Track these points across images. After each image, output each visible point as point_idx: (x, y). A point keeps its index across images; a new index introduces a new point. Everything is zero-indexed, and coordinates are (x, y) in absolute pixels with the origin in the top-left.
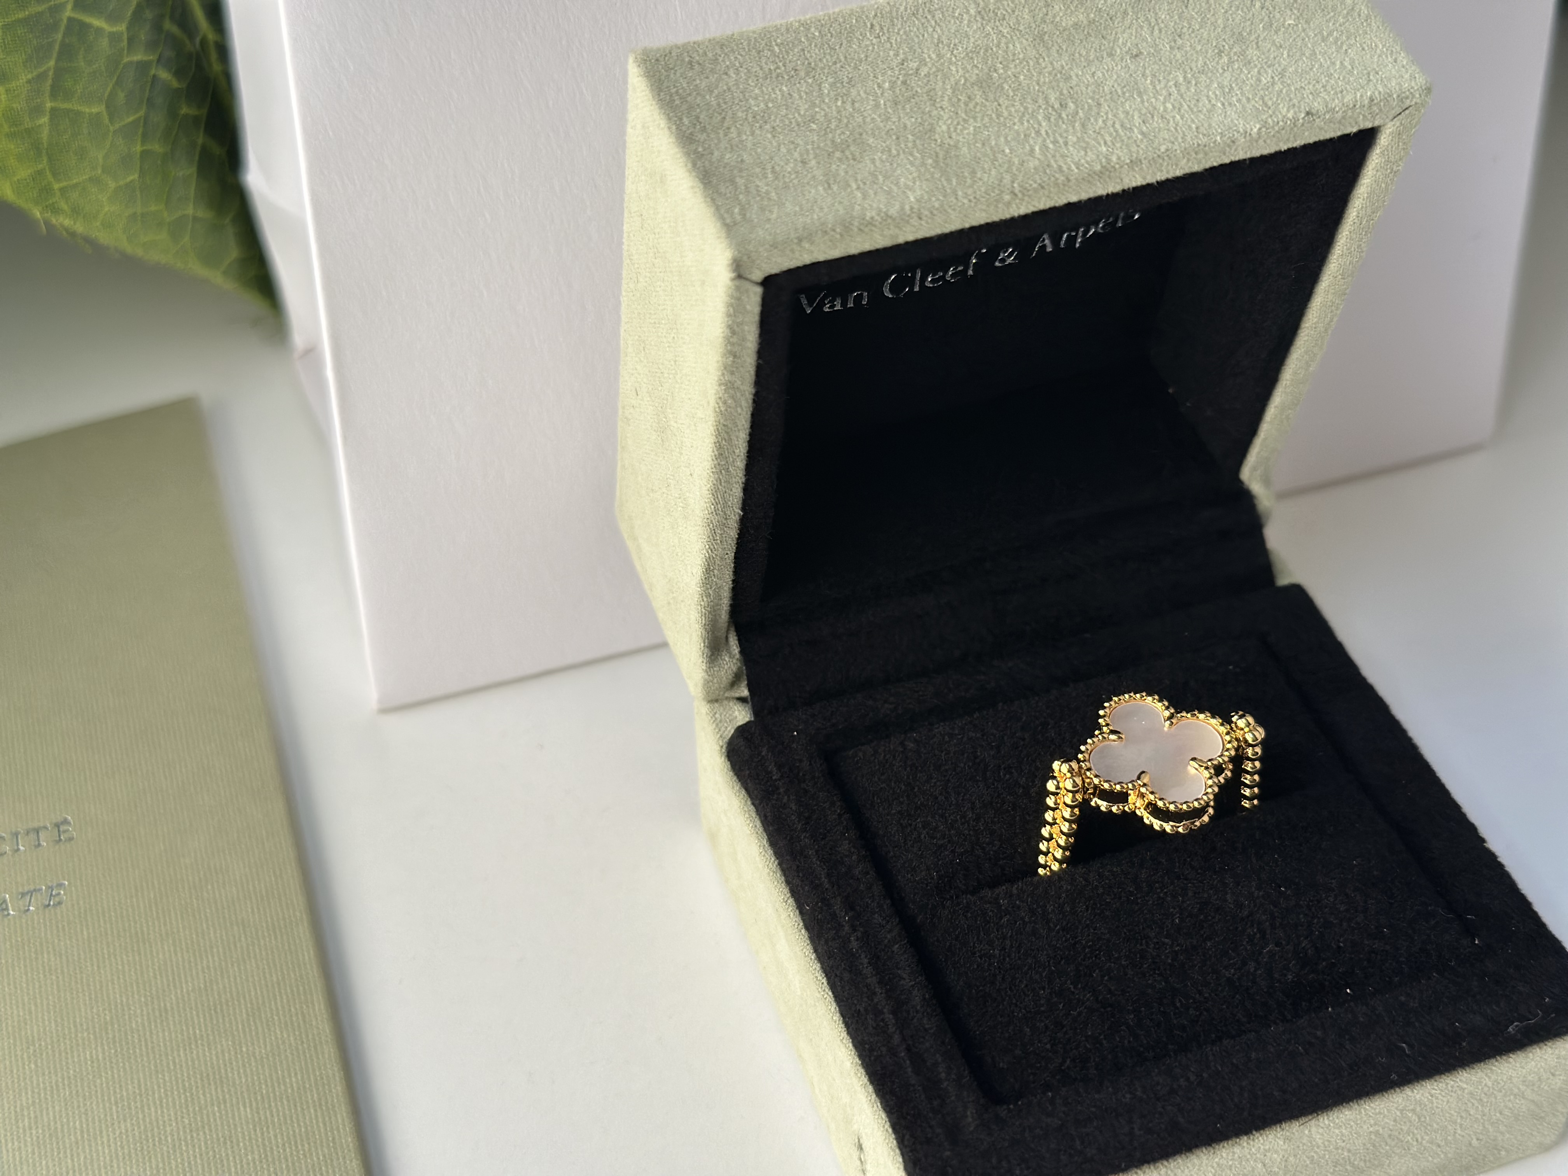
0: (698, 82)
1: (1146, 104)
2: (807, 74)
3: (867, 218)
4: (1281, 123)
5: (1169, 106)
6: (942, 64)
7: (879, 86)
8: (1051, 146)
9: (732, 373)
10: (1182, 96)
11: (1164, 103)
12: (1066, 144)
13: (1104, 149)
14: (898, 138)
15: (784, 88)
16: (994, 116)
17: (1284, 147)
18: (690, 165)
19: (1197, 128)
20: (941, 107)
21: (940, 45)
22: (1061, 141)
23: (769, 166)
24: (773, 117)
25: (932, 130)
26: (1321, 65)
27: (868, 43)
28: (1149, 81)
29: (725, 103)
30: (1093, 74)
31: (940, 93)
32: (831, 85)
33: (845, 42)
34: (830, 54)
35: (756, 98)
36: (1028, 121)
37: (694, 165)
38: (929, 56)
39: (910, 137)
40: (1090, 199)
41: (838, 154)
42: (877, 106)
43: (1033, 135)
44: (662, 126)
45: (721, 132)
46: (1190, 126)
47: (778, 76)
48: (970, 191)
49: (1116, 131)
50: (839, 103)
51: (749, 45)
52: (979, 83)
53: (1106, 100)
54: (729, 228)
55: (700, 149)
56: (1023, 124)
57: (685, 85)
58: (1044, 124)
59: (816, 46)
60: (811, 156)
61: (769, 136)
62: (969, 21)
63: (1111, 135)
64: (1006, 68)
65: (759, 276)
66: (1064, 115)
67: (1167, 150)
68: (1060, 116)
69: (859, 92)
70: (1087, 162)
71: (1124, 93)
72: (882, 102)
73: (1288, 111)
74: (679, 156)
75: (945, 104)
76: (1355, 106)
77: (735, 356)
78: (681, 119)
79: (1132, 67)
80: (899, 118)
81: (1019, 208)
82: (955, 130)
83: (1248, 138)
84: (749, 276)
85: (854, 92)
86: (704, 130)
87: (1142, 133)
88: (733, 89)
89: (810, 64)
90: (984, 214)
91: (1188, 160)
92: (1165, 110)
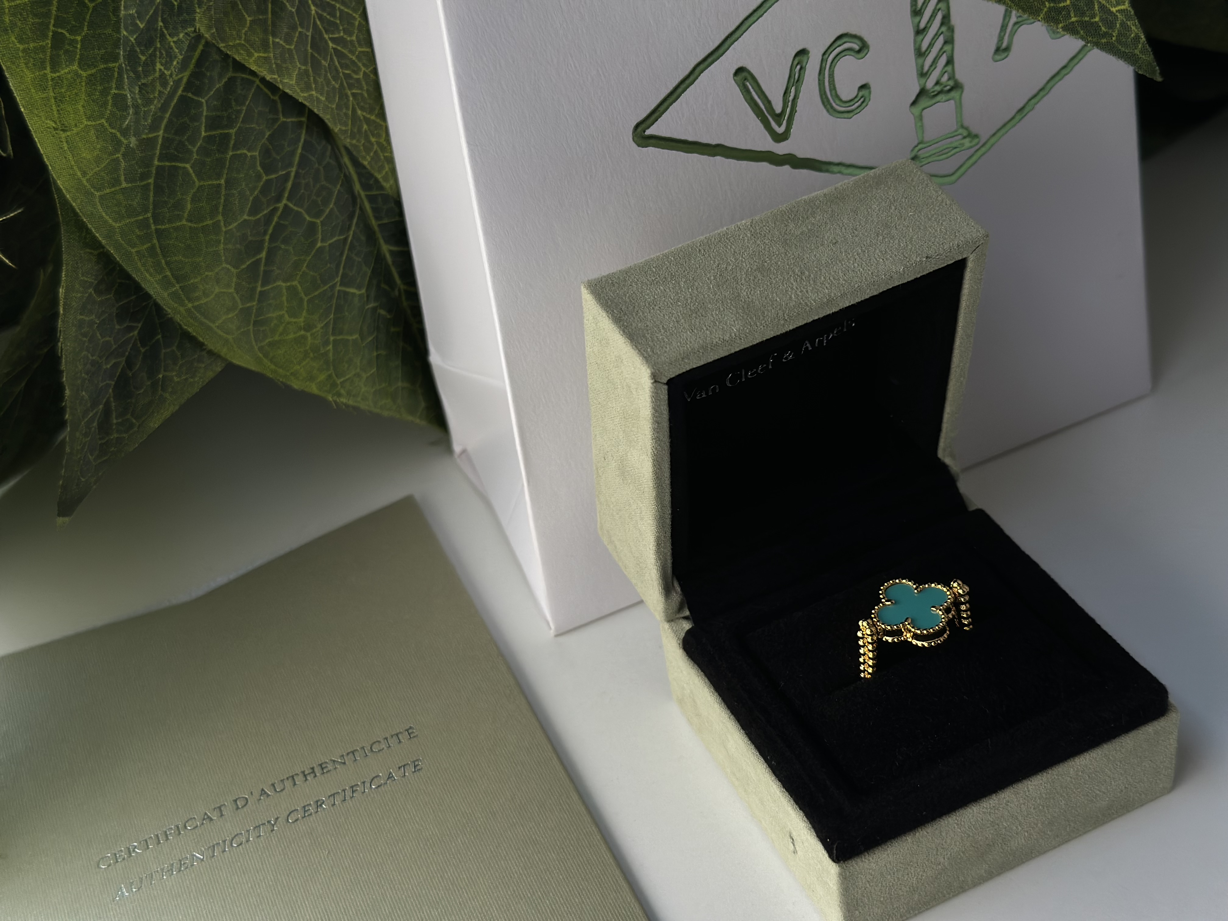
0: (618, 292)
1: (844, 266)
2: (671, 279)
3: (714, 343)
4: (914, 265)
5: (856, 265)
6: (738, 263)
7: (708, 279)
8: (800, 294)
9: (658, 432)
10: (861, 259)
11: (853, 264)
12: (807, 292)
13: (827, 291)
14: (722, 302)
15: (662, 288)
16: (769, 284)
17: (919, 276)
18: (621, 332)
19: (872, 273)
20: (741, 284)
21: (736, 254)
22: (804, 290)
24: (658, 303)
25: (739, 296)
26: (930, 233)
27: (699, 259)
28: (844, 255)
29: (633, 300)
30: (815, 256)
31: (739, 278)
32: (684, 282)
33: (687, 260)
34: (681, 267)
35: (648, 295)
36: (786, 284)
37: (624, 331)
38: (731, 260)
39: (729, 302)
40: (824, 317)
41: (694, 315)
42: (709, 288)
43: (790, 290)
44: (604, 316)
45: (634, 314)
46: (868, 273)
47: (657, 283)
48: (763, 322)
49: (832, 282)
50: (690, 290)
51: (639, 269)
52: (758, 269)
53: (824, 267)
54: (647, 359)
55: (625, 324)
56: (784, 285)
57: (612, 295)
58: (794, 284)
59: (673, 265)
60: (681, 318)
61: (658, 311)
62: (748, 240)
63: (829, 284)
64: (771, 260)
65: (665, 380)
66: (803, 277)
67: (858, 287)
68: (802, 278)
69: (699, 283)
70: (819, 299)
71: (832, 262)
72: (711, 286)
73: (917, 257)
74: (615, 329)
75: (743, 281)
76: (950, 250)
77: (658, 423)
78: (613, 311)
79: (834, 249)
80: (721, 293)
81: (789, 327)
82: (750, 293)
83: (898, 274)
84: (660, 381)
85: (696, 284)
86: (625, 314)
87: (845, 280)
88: (636, 292)
89: (672, 274)
90: (772, 332)
91: (870, 289)
92: (854, 267)
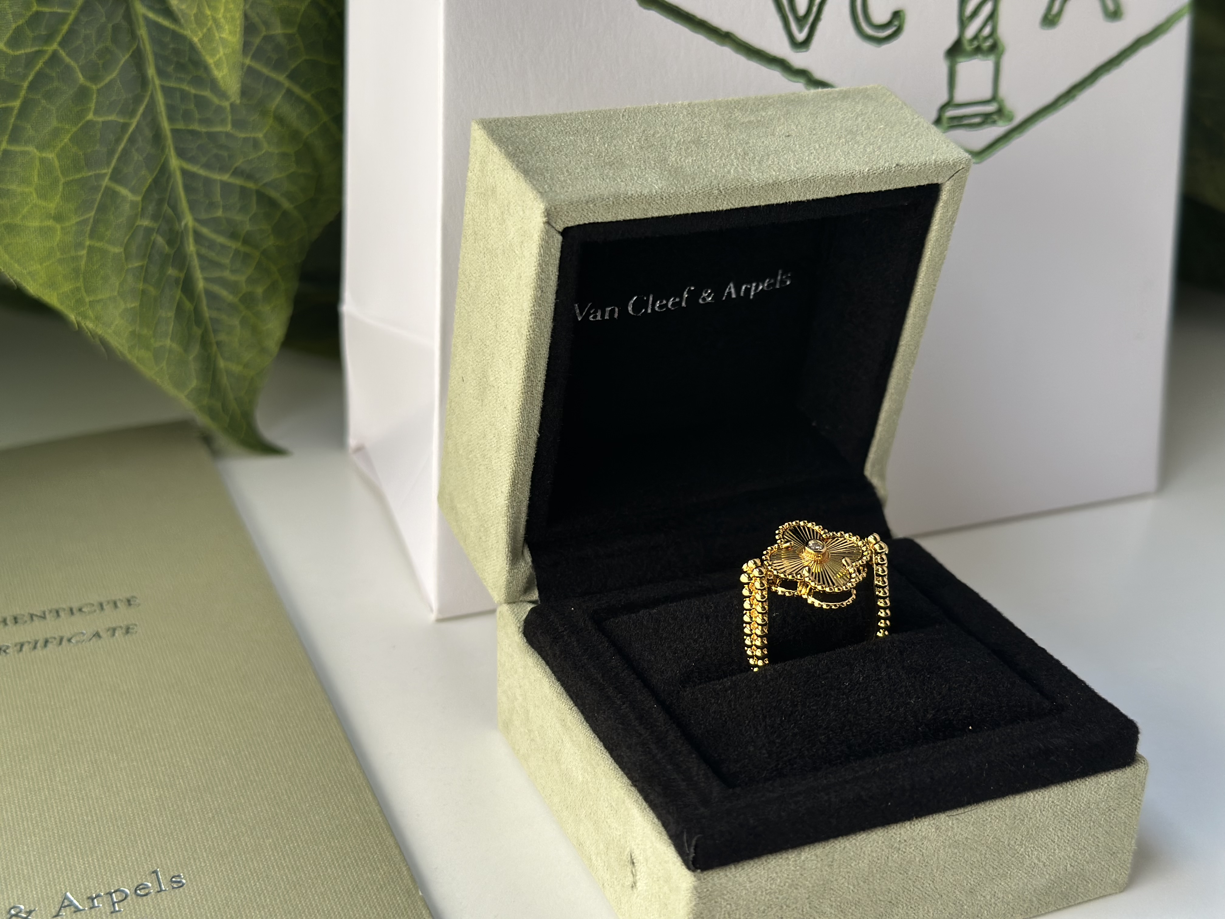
0: (516, 132)
1: (797, 156)
2: (585, 132)
4: (881, 169)
5: (811, 157)
7: (629, 139)
8: (742, 171)
10: (818, 153)
11: (808, 156)
12: (751, 170)
13: (775, 174)
14: (644, 162)
15: (570, 137)
16: (704, 156)
18: (515, 167)
19: (830, 168)
20: (670, 151)
21: (664, 125)
22: (746, 168)
23: (565, 170)
24: (565, 149)
25: (666, 160)
26: (902, 146)
27: (622, 122)
28: (796, 146)
29: (535, 142)
30: (763, 142)
31: (669, 145)
32: (600, 138)
33: (607, 121)
35: (554, 141)
36: (725, 159)
37: (517, 166)
41: (608, 167)
42: (630, 148)
44: (495, 149)
45: (533, 155)
47: (566, 133)
50: (606, 146)
51: (547, 119)
53: (772, 153)
54: (542, 194)
55: (521, 160)
56: (722, 160)
57: (508, 134)
58: (735, 161)
59: (589, 121)
60: (591, 166)
61: (564, 157)
65: (561, 226)
67: (814, 176)
69: (618, 142)
70: (764, 178)
71: (782, 151)
72: (633, 146)
73: (885, 163)
74: (506, 164)
75: (673, 149)
76: (926, 164)
78: (507, 147)
79: (787, 141)
80: (645, 154)
83: (862, 175)
84: (555, 225)
85: (615, 142)
86: (522, 152)
87: (797, 168)
88: (539, 136)
89: (586, 129)
91: (825, 187)
92: (809, 159)
